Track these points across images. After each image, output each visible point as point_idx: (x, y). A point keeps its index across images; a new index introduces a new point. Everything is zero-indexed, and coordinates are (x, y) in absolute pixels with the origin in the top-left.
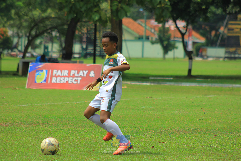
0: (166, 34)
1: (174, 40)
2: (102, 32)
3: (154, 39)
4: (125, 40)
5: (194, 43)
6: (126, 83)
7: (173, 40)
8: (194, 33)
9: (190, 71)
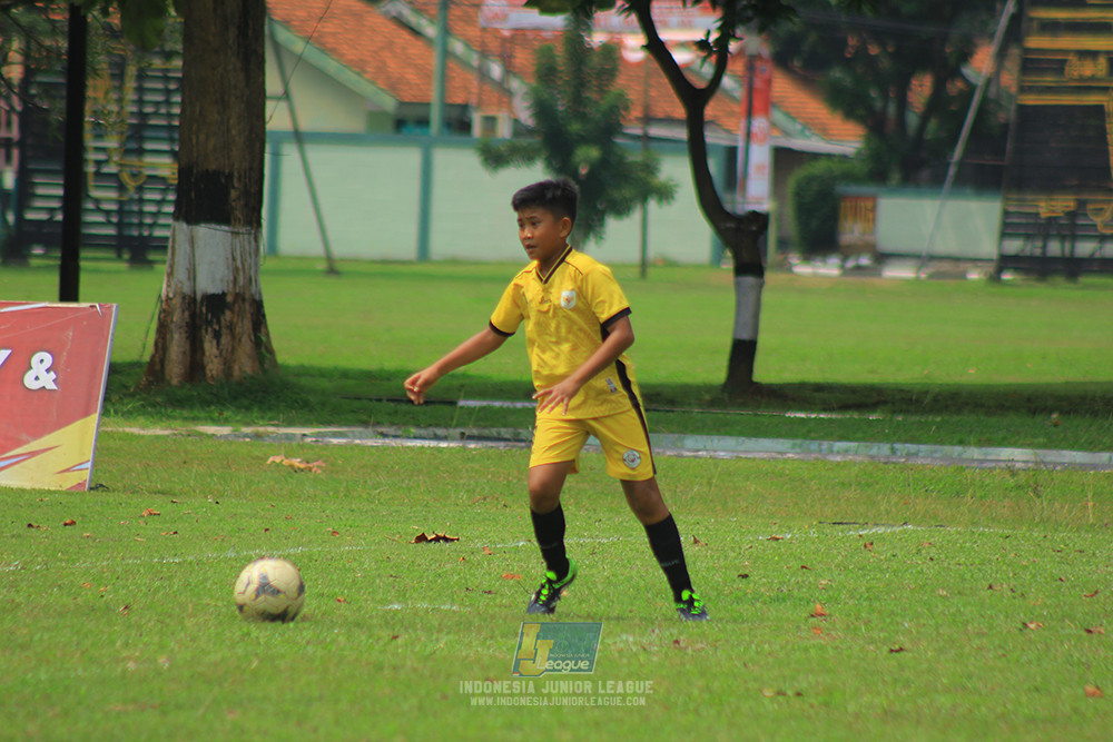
0: (591, 94)
1: (647, 138)
2: (132, 70)
3: (504, 130)
4: (299, 137)
5: (785, 159)
6: (289, 437)
7: (638, 132)
8: (782, 87)
9: (743, 352)
